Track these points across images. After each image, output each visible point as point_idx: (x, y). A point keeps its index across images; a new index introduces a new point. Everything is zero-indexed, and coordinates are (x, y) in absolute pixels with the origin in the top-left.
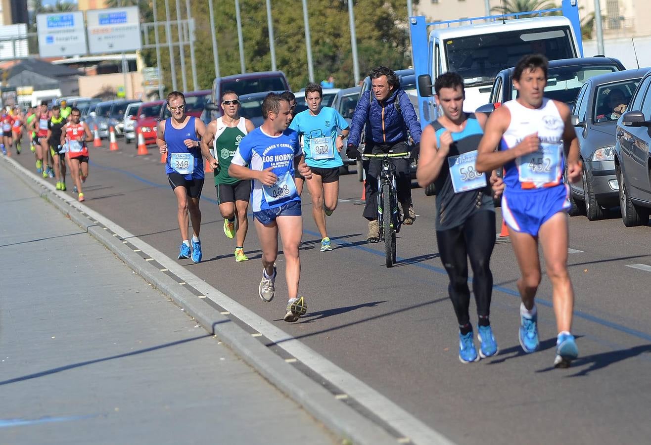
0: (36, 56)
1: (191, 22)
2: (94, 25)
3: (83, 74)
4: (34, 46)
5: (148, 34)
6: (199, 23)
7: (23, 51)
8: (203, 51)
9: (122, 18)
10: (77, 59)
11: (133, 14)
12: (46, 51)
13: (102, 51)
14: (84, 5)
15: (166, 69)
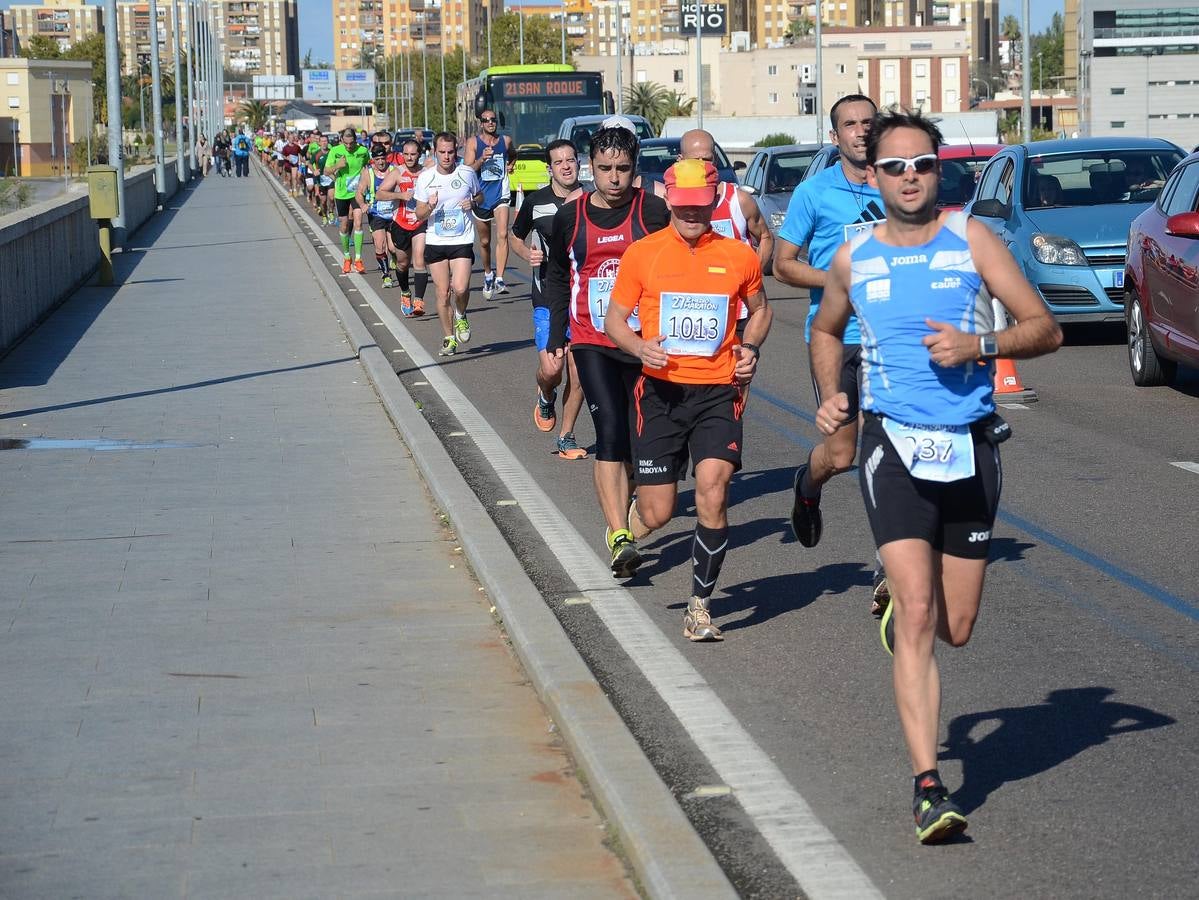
0: (298, 99)
1: (411, 84)
2: (343, 80)
3: (335, 114)
4: (299, 91)
5: (380, 90)
6: (418, 85)
7: (291, 94)
8: (418, 105)
9: (362, 77)
10: (331, 104)
11: (371, 75)
12: (308, 96)
13: (348, 98)
14: (338, 64)
15: (391, 115)
